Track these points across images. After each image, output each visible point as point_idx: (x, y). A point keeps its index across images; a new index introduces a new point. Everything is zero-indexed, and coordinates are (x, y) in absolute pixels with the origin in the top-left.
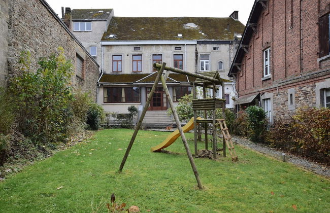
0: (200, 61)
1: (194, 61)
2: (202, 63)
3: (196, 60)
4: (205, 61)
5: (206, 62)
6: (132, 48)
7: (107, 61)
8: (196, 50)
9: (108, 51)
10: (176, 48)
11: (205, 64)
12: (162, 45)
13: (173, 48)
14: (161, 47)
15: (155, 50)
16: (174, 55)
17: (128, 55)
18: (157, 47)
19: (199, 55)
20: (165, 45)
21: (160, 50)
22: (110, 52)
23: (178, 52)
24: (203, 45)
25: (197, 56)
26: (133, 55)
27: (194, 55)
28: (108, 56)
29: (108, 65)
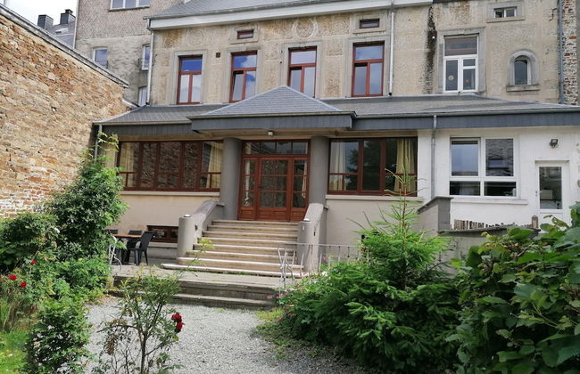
0: (443, 60)
1: (423, 60)
2: (452, 67)
3: (430, 56)
4: (460, 59)
5: (466, 63)
6: (232, 33)
7: (164, 75)
8: (431, 23)
9: (168, 45)
10: (362, 22)
11: (461, 68)
12: (318, 17)
13: (353, 23)
14: (315, 23)
15: (295, 35)
16: (356, 45)
17: (218, 55)
18: (303, 24)
19: (441, 40)
20: (329, 15)
21: (313, 33)
22: (172, 49)
23: (370, 35)
24: (457, 4)
25: (431, 42)
26: (234, 55)
27: (423, 39)
28: (167, 58)
29: (164, 86)
